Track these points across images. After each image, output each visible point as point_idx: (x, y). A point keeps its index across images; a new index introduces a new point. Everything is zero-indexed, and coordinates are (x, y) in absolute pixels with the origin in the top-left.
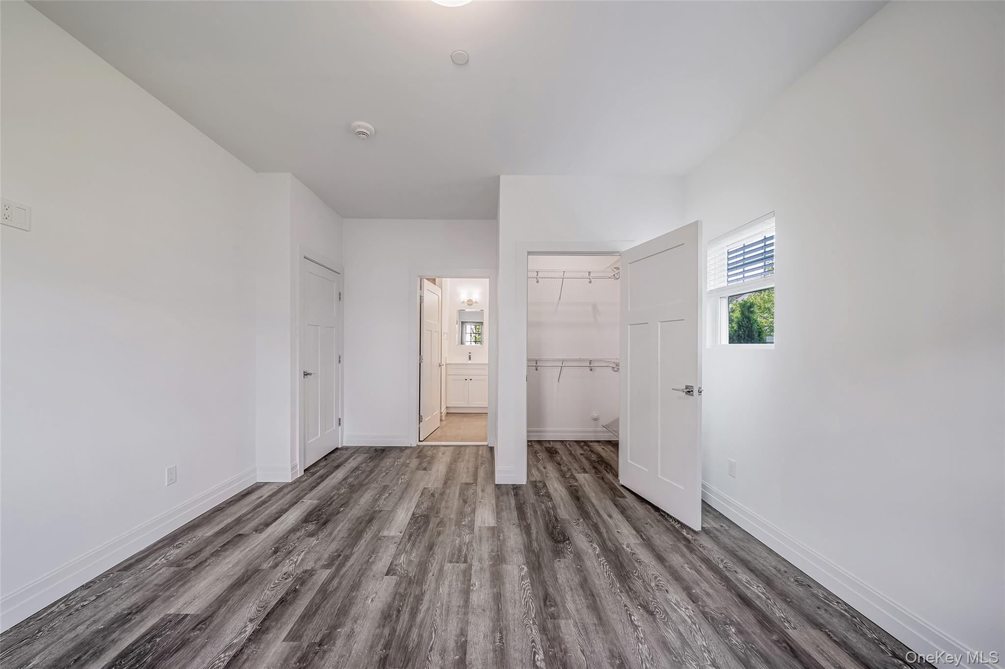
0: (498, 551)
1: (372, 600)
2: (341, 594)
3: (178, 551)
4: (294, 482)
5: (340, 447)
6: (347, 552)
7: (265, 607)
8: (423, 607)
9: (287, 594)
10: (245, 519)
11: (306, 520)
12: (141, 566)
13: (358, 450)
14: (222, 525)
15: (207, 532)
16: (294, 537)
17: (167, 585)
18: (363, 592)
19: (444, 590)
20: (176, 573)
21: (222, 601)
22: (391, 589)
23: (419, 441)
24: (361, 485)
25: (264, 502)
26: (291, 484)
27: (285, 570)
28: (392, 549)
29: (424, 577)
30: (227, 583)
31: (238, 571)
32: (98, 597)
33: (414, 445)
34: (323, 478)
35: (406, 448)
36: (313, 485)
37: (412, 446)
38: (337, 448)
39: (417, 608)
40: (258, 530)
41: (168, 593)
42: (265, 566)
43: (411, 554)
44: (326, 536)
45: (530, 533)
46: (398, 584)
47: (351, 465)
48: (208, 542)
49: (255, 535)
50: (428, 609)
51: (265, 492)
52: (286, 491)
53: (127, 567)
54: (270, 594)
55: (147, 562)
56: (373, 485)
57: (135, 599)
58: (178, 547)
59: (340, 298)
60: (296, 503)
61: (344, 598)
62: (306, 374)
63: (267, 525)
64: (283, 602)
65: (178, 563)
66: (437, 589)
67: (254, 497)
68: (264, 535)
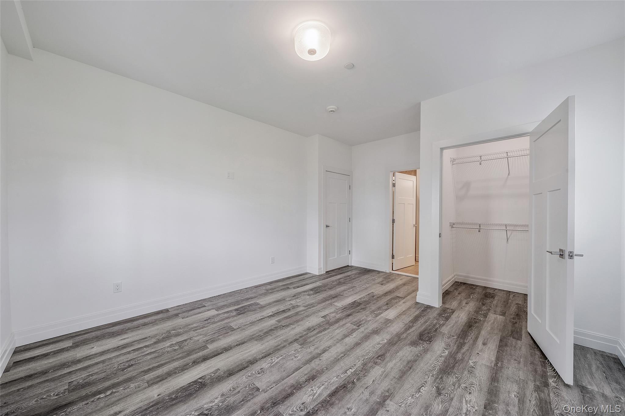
0: (379, 329)
1: (309, 323)
2: (302, 316)
3: (270, 287)
4: (320, 275)
5: (350, 265)
6: (315, 305)
7: (278, 310)
8: (323, 333)
9: (287, 309)
10: (294, 283)
11: (311, 290)
12: (259, 288)
13: (357, 268)
14: (286, 283)
15: (281, 284)
16: (303, 294)
17: (261, 295)
18: (309, 319)
19: (337, 331)
20: (265, 292)
21: (270, 304)
22: (318, 322)
23: (392, 270)
24: (344, 283)
25: (304, 280)
26: (317, 276)
27: (292, 302)
28: (332, 310)
29: (335, 324)
30: (275, 300)
31: (279, 298)
32: (247, 292)
33: (388, 272)
34: (331, 276)
35: (382, 272)
36: (325, 278)
37: (386, 272)
38: (348, 265)
39: (322, 332)
40: (294, 288)
41: (260, 297)
42: (287, 299)
43: (338, 315)
44: (314, 297)
45: (409, 329)
46: (323, 322)
47: (347, 274)
48: (279, 287)
49: (293, 289)
50: (326, 334)
51: (306, 276)
52: (314, 277)
53: (256, 287)
54: (282, 307)
55: (261, 287)
56: (349, 285)
57: (253, 295)
58: (271, 286)
59: (350, 188)
60: (313, 283)
61: (302, 318)
62: (327, 226)
63: (298, 287)
64: (284, 311)
65: (267, 290)
66: (336, 330)
67: (302, 277)
68: (295, 290)
